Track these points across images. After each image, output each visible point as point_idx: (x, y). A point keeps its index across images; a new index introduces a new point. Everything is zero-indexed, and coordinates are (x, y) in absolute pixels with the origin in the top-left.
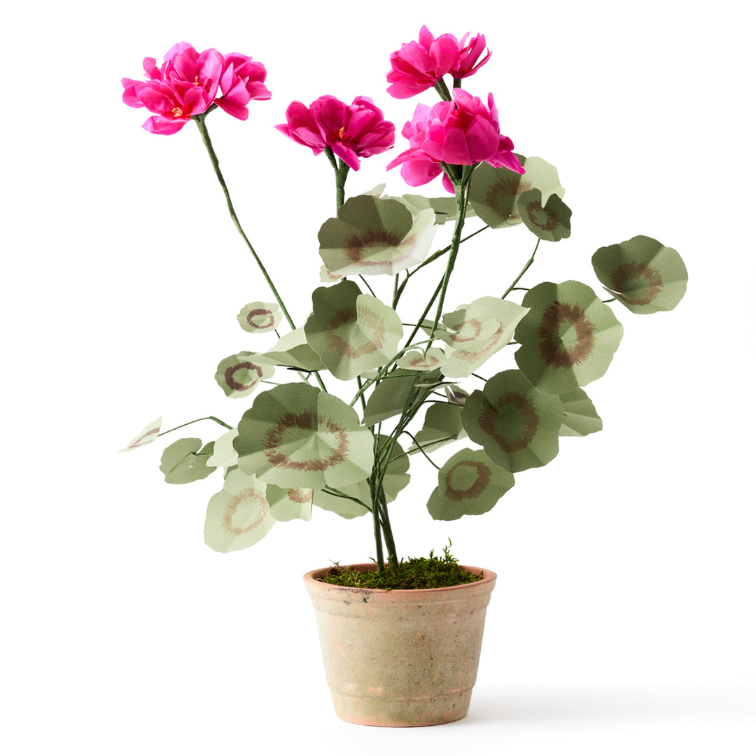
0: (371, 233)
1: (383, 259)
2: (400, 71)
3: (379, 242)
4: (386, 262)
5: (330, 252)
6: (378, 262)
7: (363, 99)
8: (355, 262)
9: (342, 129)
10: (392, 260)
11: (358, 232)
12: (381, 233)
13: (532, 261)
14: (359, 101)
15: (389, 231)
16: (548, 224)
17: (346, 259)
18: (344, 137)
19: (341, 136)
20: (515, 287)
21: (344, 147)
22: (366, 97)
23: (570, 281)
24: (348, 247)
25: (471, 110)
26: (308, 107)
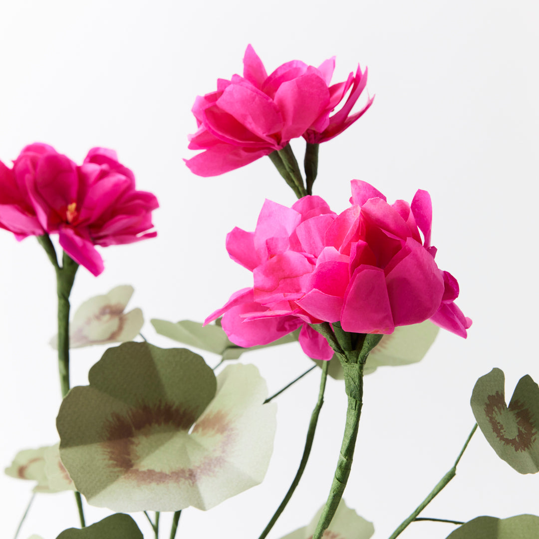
0: (146, 408)
1: (177, 466)
2: (220, 133)
3: (159, 424)
4: (183, 471)
5: (79, 453)
6: (167, 471)
7: (101, 152)
8: (126, 472)
9: (72, 207)
10: (192, 467)
11: (124, 409)
12: (162, 408)
13: (451, 475)
14: (95, 157)
15: (177, 404)
16: (520, 434)
17: (109, 466)
18: (75, 219)
19: (69, 217)
20: (418, 517)
21: (77, 239)
22: (106, 150)
23: (526, 515)
24: (109, 439)
25: (392, 226)
26: (10, 166)
